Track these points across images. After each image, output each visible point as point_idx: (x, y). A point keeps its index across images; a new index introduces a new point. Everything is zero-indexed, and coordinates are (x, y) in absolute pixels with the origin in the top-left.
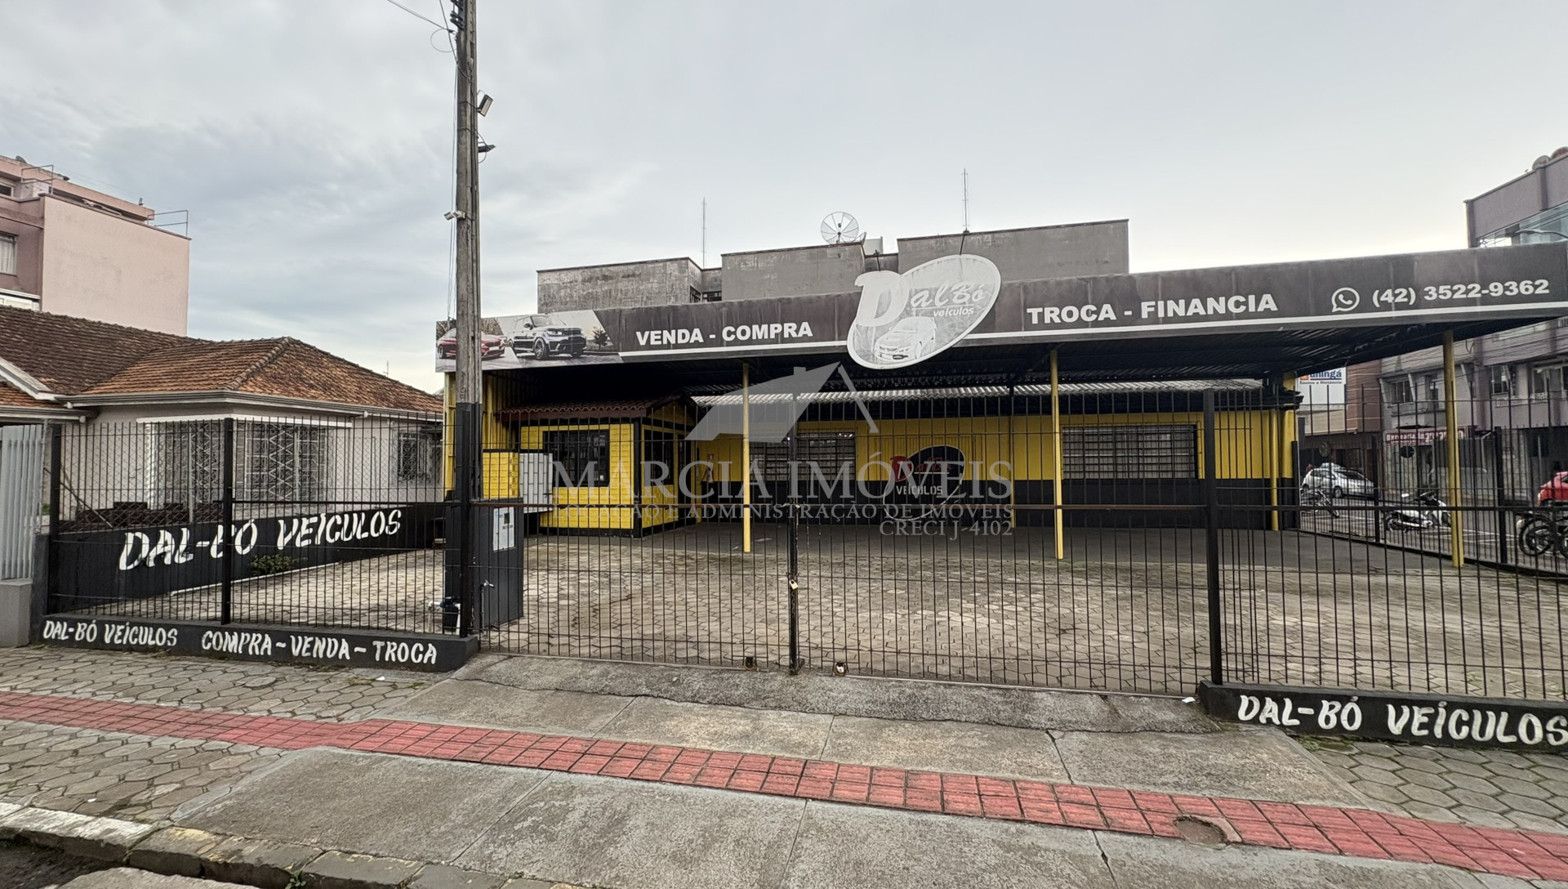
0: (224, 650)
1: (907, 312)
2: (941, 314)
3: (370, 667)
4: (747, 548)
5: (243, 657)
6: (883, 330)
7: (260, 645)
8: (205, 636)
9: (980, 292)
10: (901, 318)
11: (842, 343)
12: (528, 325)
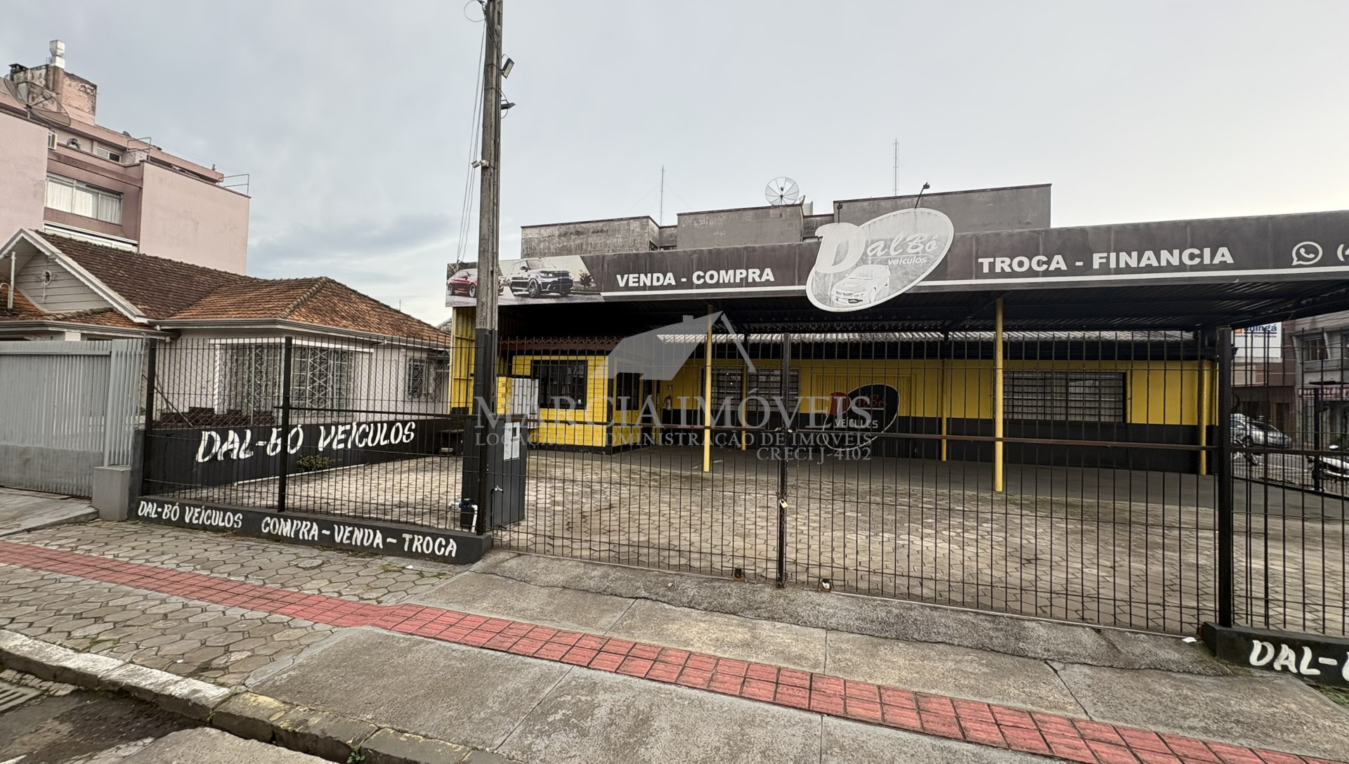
0: (280, 534)
1: (863, 260)
2: (895, 262)
3: (400, 556)
4: (707, 467)
5: (295, 541)
6: (840, 276)
7: (309, 531)
8: (265, 521)
9: (933, 243)
10: (857, 265)
11: (801, 288)
12: (524, 268)
